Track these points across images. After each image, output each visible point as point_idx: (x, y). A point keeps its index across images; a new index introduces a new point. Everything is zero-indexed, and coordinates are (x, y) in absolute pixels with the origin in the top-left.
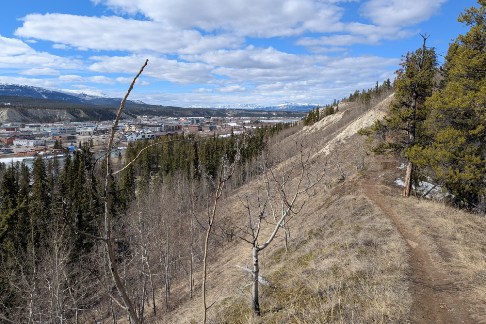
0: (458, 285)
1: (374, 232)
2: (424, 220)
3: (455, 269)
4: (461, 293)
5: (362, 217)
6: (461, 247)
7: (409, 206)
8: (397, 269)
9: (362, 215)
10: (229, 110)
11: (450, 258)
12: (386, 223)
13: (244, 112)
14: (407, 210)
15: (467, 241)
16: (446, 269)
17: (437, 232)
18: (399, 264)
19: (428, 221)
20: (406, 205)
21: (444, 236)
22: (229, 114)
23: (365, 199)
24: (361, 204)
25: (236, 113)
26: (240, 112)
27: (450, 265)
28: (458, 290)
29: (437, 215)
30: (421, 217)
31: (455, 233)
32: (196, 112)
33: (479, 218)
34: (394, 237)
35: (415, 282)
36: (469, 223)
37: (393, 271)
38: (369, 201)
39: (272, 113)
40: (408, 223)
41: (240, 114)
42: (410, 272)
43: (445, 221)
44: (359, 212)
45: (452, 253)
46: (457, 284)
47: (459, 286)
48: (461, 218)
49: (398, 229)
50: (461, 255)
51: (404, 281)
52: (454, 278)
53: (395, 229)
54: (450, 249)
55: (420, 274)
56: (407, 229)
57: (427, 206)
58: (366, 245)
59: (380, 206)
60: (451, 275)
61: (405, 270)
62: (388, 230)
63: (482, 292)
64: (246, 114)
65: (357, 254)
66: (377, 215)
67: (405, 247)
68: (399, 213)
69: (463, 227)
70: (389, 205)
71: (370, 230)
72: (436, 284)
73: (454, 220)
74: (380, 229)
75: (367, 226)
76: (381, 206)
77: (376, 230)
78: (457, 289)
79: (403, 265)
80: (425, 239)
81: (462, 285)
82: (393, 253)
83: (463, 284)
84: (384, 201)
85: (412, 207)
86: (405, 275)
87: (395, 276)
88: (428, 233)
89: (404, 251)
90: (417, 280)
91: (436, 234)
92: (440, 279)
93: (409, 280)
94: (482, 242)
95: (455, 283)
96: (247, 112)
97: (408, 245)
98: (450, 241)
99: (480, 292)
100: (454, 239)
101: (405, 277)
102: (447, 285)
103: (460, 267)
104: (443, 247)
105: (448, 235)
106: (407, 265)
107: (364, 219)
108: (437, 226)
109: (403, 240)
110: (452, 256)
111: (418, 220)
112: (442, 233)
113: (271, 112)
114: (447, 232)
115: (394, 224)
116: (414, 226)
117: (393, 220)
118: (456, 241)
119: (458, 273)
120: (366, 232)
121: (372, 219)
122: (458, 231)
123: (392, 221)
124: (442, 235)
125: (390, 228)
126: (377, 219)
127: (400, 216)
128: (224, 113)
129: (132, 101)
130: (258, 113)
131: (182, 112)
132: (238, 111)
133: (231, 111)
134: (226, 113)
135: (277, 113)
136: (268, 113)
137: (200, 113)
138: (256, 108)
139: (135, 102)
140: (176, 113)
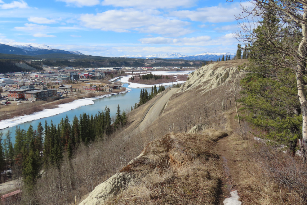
10: (148, 59)
13: (163, 61)
22: (148, 63)
25: (154, 62)
26: (158, 61)
32: (113, 62)
39: (189, 62)
41: (158, 63)
64: (164, 63)
96: (165, 62)
128: (143, 62)
129: (71, 52)
130: (176, 62)
131: (100, 62)
132: (156, 60)
133: (150, 61)
134: (144, 63)
135: (194, 62)
136: (185, 62)
137: (117, 63)
138: (180, 56)
139: (74, 52)
140: (93, 63)
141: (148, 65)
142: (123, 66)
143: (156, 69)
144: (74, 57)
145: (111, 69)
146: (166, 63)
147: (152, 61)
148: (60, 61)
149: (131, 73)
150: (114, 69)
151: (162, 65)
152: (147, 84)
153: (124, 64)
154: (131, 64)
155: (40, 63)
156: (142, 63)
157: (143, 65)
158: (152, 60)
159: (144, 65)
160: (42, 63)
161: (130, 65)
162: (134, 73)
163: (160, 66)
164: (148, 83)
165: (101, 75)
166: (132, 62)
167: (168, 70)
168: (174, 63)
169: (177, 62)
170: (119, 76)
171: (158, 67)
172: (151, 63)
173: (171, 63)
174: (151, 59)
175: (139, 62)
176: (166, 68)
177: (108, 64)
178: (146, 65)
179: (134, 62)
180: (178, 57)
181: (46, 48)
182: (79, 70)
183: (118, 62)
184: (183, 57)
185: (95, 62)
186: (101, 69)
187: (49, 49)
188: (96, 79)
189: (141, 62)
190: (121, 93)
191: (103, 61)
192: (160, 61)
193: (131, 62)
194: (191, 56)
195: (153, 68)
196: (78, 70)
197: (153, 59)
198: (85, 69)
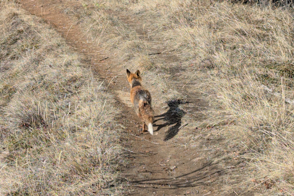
0: (220, 164)
1: (43, 93)
2: (151, 39)
3: (214, 132)
4: (226, 178)
5: (15, 62)
6: (224, 81)
7: (117, 13)
8: (95, 164)
9: (13, 58)
11: (203, 112)
12: (68, 65)
14: (114, 24)
15: (236, 65)
16: (196, 137)
17: (176, 59)
18: (99, 150)
19: (158, 39)
20: (110, 11)
21: (191, 65)
23: (15, 15)
24: (8, 30)
27: (204, 126)
28: (220, 175)
29: (176, 22)
30: (142, 33)
31: (212, 53)
33: (260, 11)
34: (86, 92)
35: (137, 182)
36: (240, 25)
37: (86, 172)
38: (26, 18)
40: (117, 52)
42: (125, 162)
43: (192, 31)
44: (6, 52)
45: (207, 99)
46: (218, 163)
47: (222, 165)
48: (223, 18)
49: (96, 72)
50: (224, 98)
51: (113, 186)
52: (213, 151)
53: (90, 73)
54: (203, 91)
55: (147, 160)
56: (115, 67)
57: (154, 6)
58: (26, 126)
59: (54, 26)
60: (207, 146)
61: (114, 161)
62: (74, 80)
63: (263, 165)
65: (7, 152)
66: (49, 50)
67: (112, 109)
68: (96, 33)
69: (227, 36)
70: (75, 20)
71: (33, 89)
72: (179, 174)
73: (210, 26)
74: (56, 80)
75: (28, 82)
76: (56, 26)
77: (46, 86)
78: (220, 173)
79: (108, 151)
80: (153, 82)
81: (227, 161)
82: (86, 129)
83: (229, 158)
84: (61, 12)
85: (124, 13)
86: (113, 172)
87: (92, 181)
88: (159, 65)
89: (110, 119)
90: (141, 177)
91: (174, 64)
92: (188, 161)
93: (123, 180)
94: (264, 62)
95: (216, 160)
97: (118, 103)
98: (203, 75)
99: (260, 167)
100: (211, 67)
101: (114, 177)
102: (199, 170)
103: (225, 124)
104: (190, 91)
105: (198, 61)
106: (118, 148)
107: (18, 65)
108: (176, 47)
109: (108, 95)
110: (208, 106)
111: (137, 41)
112: (187, 60)
114: (195, 56)
115: (86, 62)
116: (130, 58)
117: (85, 53)
118: (215, 72)
119: (220, 139)
120: (26, 97)
121: (37, 61)
122: (217, 49)
123: (83, 57)
124: (187, 63)
125: (78, 72)
126: (49, 59)
127: (98, 40)
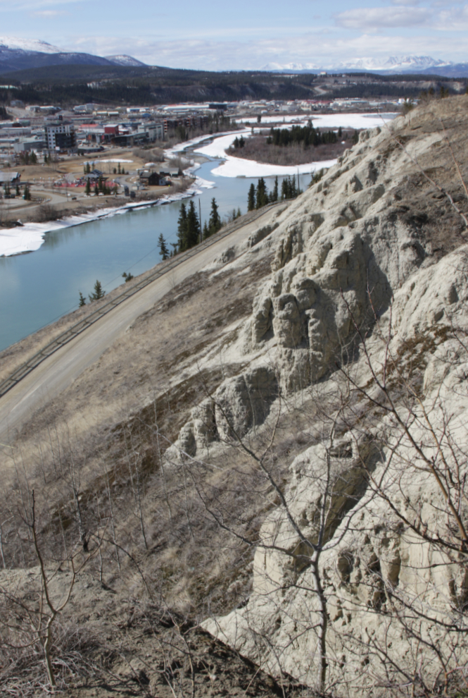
10: (325, 76)
13: (370, 81)
22: (324, 88)
25: (343, 83)
39: (449, 83)
41: (354, 87)
113: (447, 79)
128: (310, 85)
129: (110, 59)
130: (410, 83)
131: (178, 87)
132: (351, 79)
133: (332, 80)
134: (314, 86)
135: (465, 84)
136: (439, 84)
137: (230, 89)
138: (431, 65)
139: (118, 60)
140: (159, 91)
141: (323, 92)
142: (247, 97)
143: (342, 107)
144: (113, 74)
145: (204, 107)
146: (378, 86)
147: (336, 82)
148: (64, 86)
149: (254, 120)
150: (212, 106)
151: (366, 93)
152: (275, 163)
153: (250, 90)
154: (272, 91)
155: (3, 95)
156: (305, 88)
157: (307, 95)
158: (336, 79)
159: (312, 93)
160: (10, 95)
161: (269, 93)
162: (264, 120)
163: (360, 96)
164: (279, 161)
165: (148, 130)
166: (276, 83)
167: (375, 111)
168: (402, 88)
169: (412, 84)
170: (211, 133)
171: (349, 101)
172: (335, 86)
173: (394, 87)
174: (334, 75)
175: (297, 85)
176: (374, 103)
177: (202, 92)
178: (318, 92)
179: (281, 86)
180: (424, 68)
181: (44, 50)
182: (107, 115)
183: (231, 87)
184: (440, 65)
185: (163, 87)
186: (172, 110)
187: (51, 52)
188: (129, 144)
189: (302, 86)
190: (164, 200)
191: (189, 85)
192: (363, 79)
193: (273, 86)
194: (463, 65)
195: (331, 104)
196: (102, 115)
197: (340, 76)
198: (128, 110)
